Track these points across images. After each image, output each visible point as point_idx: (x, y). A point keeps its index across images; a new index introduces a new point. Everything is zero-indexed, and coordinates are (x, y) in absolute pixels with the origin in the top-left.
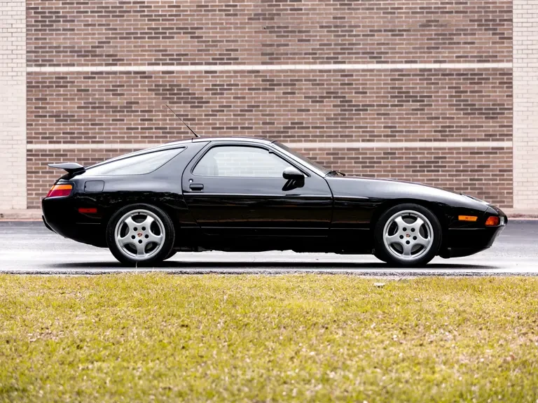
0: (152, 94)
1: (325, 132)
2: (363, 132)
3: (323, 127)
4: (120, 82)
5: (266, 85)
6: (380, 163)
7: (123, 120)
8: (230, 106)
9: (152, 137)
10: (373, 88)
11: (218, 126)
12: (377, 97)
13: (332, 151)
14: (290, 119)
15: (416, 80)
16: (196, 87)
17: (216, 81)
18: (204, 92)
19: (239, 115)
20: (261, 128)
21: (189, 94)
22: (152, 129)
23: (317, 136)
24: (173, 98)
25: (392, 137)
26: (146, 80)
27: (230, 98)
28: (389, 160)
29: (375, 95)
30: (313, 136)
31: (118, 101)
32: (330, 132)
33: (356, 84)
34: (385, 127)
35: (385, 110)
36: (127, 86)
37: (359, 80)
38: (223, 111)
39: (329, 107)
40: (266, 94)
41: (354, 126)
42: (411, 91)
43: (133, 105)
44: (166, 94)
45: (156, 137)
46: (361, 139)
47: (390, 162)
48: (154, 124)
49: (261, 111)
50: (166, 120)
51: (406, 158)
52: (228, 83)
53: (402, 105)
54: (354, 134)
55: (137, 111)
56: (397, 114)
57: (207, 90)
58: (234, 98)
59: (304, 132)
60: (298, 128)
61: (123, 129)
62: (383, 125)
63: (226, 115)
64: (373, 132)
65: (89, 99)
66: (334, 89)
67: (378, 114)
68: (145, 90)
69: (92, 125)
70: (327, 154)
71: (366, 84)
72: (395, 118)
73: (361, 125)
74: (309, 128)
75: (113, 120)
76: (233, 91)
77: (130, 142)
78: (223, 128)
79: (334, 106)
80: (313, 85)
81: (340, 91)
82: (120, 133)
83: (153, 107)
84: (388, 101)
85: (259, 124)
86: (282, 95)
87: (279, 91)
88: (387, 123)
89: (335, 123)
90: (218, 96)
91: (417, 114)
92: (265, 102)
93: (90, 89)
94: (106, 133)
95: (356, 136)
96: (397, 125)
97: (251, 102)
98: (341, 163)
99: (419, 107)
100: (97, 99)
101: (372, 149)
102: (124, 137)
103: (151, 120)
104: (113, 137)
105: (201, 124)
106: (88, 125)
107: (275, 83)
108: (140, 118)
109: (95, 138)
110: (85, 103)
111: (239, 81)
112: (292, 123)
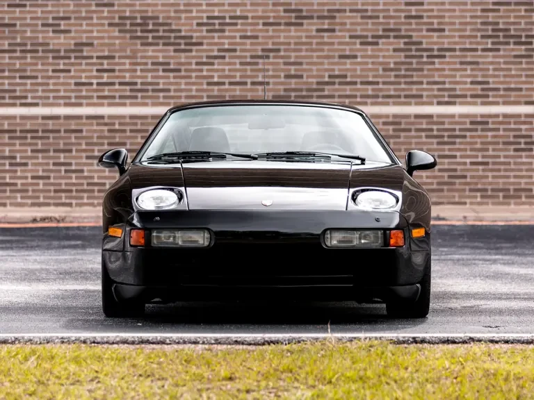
0: (114, 31)
1: (381, 90)
2: (439, 90)
3: (377, 83)
4: (64, 12)
5: (290, 17)
6: (465, 137)
7: (69, 71)
8: (235, 50)
9: (114, 97)
10: (454, 24)
11: (216, 80)
12: (460, 37)
13: (391, 120)
14: (326, 70)
15: (520, 11)
16: (183, 21)
17: (214, 11)
18: (195, 27)
19: (249, 64)
20: (282, 83)
21: (172, 31)
22: (113, 84)
23: (368, 97)
24: (147, 38)
25: (483, 96)
26: (106, 9)
27: (235, 37)
28: (479, 133)
29: (457, 34)
30: (362, 97)
31: (61, 41)
32: (389, 90)
33: (429, 17)
34: (472, 83)
35: (473, 56)
36: (76, 18)
37: (432, 10)
38: (224, 57)
39: (387, 51)
40: (290, 31)
41: (425, 80)
42: (512, 27)
43: (85, 48)
44: (136, 31)
45: (121, 97)
46: (435, 101)
47: (479, 137)
48: (118, 77)
49: (282, 57)
50: (135, 71)
51: (505, 130)
52: (232, 14)
53: (498, 50)
54: (425, 93)
55: (91, 57)
56: (492, 63)
57: (198, 24)
58: (241, 37)
59: (348, 90)
60: (340, 83)
61: (69, 84)
62: (469, 80)
63: (229, 64)
64: (454, 90)
65: (15, 38)
66: (395, 24)
67: (462, 63)
68: (103, 25)
69: (21, 77)
70: (384, 124)
71: (443, 17)
72: (488, 70)
73: (437, 79)
74: (355, 83)
75: (54, 71)
76: (239, 27)
77: (80, 105)
78: (223, 84)
79: (395, 50)
80: (363, 17)
81: (403, 27)
82: (65, 91)
83: (116, 51)
84: (478, 43)
85: (279, 77)
86: (314, 33)
87: (311, 26)
88: (476, 76)
89: (396, 76)
90: (216, 35)
91: (521, 63)
92: (289, 44)
93: (18, 23)
94: (43, 91)
95: (428, 96)
96: (491, 80)
97: (267, 44)
98: (406, 137)
99: (523, 53)
100: (30, 38)
101: (453, 116)
102: (69, 98)
103: (113, 71)
104: (55, 98)
105: (190, 77)
106: (15, 78)
107: (304, 14)
108: (95, 68)
109: (26, 97)
110: (10, 45)
111: (249, 11)
112: (330, 77)
